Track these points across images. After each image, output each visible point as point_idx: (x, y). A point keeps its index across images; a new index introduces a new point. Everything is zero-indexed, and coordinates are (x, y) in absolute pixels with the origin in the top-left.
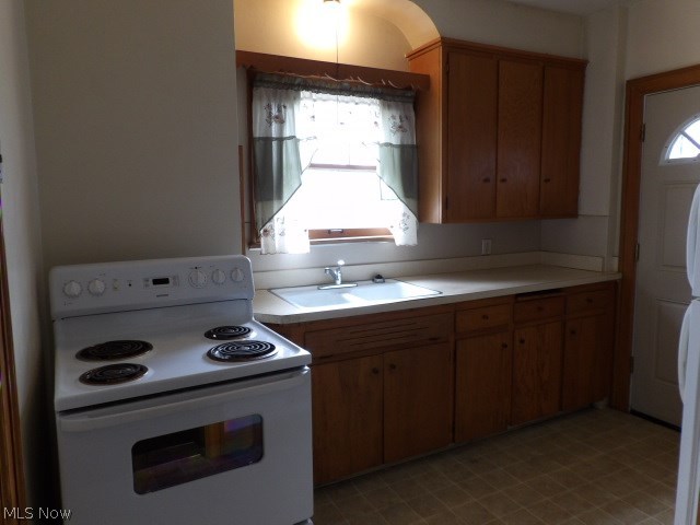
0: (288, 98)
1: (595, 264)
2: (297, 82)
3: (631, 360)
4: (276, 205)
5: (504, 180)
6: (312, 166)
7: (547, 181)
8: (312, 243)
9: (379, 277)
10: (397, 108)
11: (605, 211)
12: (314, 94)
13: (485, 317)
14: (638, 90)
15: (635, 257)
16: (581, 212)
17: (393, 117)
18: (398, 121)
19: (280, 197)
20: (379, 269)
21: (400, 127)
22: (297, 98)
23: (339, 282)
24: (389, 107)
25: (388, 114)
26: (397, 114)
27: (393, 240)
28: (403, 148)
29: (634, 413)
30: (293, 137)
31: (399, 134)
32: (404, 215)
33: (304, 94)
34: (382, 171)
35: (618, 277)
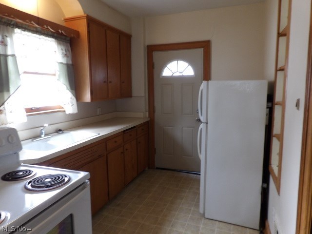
0: (8, 32)
1: (141, 115)
2: (12, 23)
3: (155, 149)
4: (6, 95)
5: (110, 82)
6: (25, 72)
7: (123, 82)
8: (28, 116)
9: (60, 130)
10: (63, 45)
11: (143, 94)
12: (23, 32)
13: (116, 142)
14: (151, 50)
15: (154, 111)
16: (133, 95)
17: (62, 49)
18: (64, 51)
19: (8, 90)
20: (59, 126)
21: (66, 55)
22: (13, 32)
23: (43, 136)
24: (60, 44)
25: (60, 47)
26: (64, 48)
27: (65, 111)
28: (68, 65)
29: (158, 168)
30: (13, 56)
31: (65, 58)
32: (71, 98)
33: (17, 30)
34: (59, 77)
35: (149, 119)
